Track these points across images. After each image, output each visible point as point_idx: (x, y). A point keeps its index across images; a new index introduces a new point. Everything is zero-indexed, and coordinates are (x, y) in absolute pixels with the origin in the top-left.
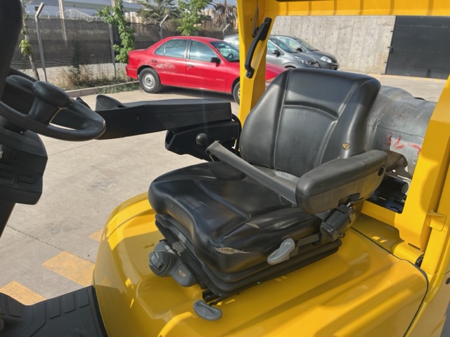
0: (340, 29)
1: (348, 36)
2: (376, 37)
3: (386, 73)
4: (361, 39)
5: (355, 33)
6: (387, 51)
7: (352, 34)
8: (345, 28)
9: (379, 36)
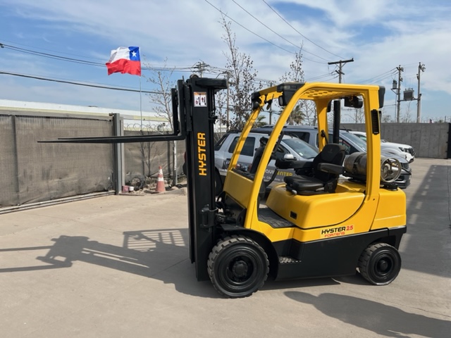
0: (412, 132)
1: (418, 136)
2: (438, 136)
3: (447, 158)
4: (427, 138)
5: (423, 134)
6: (446, 145)
8: (416, 131)
9: (440, 136)
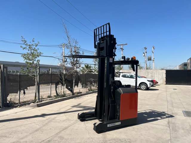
0: (151, 73)
1: (154, 75)
2: (161, 75)
3: (166, 84)
4: (157, 76)
5: (155, 74)
6: (165, 79)
7: (155, 75)
8: (153, 73)
9: (162, 75)
